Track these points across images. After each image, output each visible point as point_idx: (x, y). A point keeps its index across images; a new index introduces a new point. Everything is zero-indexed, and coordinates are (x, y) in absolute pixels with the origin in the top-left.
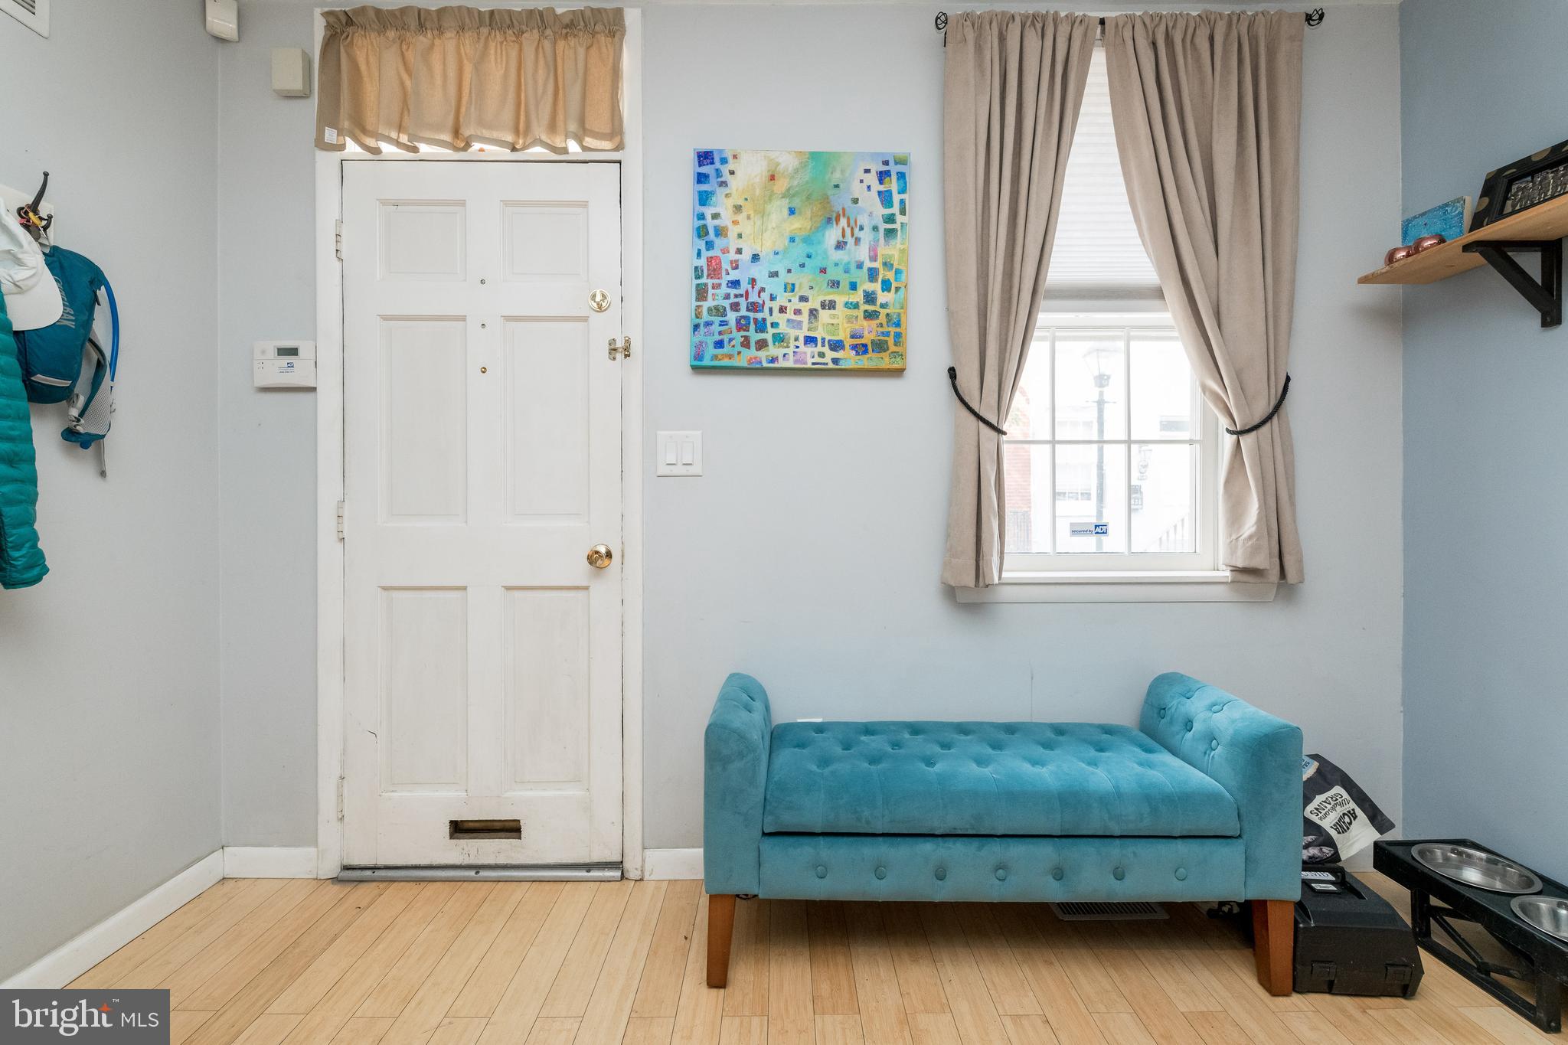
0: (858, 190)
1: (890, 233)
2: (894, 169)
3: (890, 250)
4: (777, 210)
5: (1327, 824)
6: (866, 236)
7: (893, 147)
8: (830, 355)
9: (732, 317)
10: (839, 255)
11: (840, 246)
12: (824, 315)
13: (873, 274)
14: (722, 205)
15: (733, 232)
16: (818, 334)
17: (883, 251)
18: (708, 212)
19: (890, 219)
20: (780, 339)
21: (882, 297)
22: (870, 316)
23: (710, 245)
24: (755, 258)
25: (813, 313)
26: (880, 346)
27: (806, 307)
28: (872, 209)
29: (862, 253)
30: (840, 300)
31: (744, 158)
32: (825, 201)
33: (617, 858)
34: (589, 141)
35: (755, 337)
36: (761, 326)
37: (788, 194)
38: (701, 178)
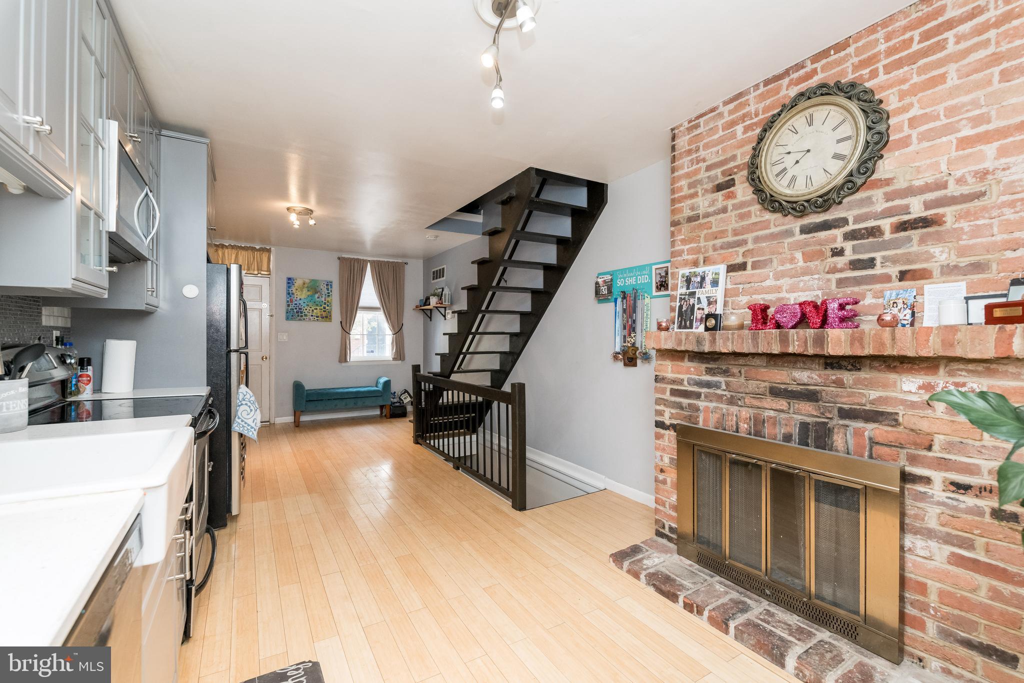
0: (322, 287)
1: (329, 296)
2: (330, 284)
3: (329, 299)
4: (305, 290)
5: (403, 399)
6: (324, 296)
7: (329, 279)
8: (316, 318)
9: (295, 311)
10: (318, 300)
11: (318, 298)
12: (315, 311)
13: (325, 304)
14: (294, 289)
15: (295, 295)
16: (314, 314)
17: (327, 299)
18: (290, 290)
19: (329, 293)
20: (306, 315)
21: (327, 308)
22: (324, 311)
23: (290, 296)
24: (300, 299)
25: (313, 310)
26: (327, 317)
27: (311, 309)
28: (325, 291)
29: (323, 299)
30: (318, 308)
31: (298, 280)
32: (315, 289)
33: (268, 420)
34: (262, 273)
35: (300, 314)
36: (302, 313)
37: (307, 287)
38: (289, 283)
